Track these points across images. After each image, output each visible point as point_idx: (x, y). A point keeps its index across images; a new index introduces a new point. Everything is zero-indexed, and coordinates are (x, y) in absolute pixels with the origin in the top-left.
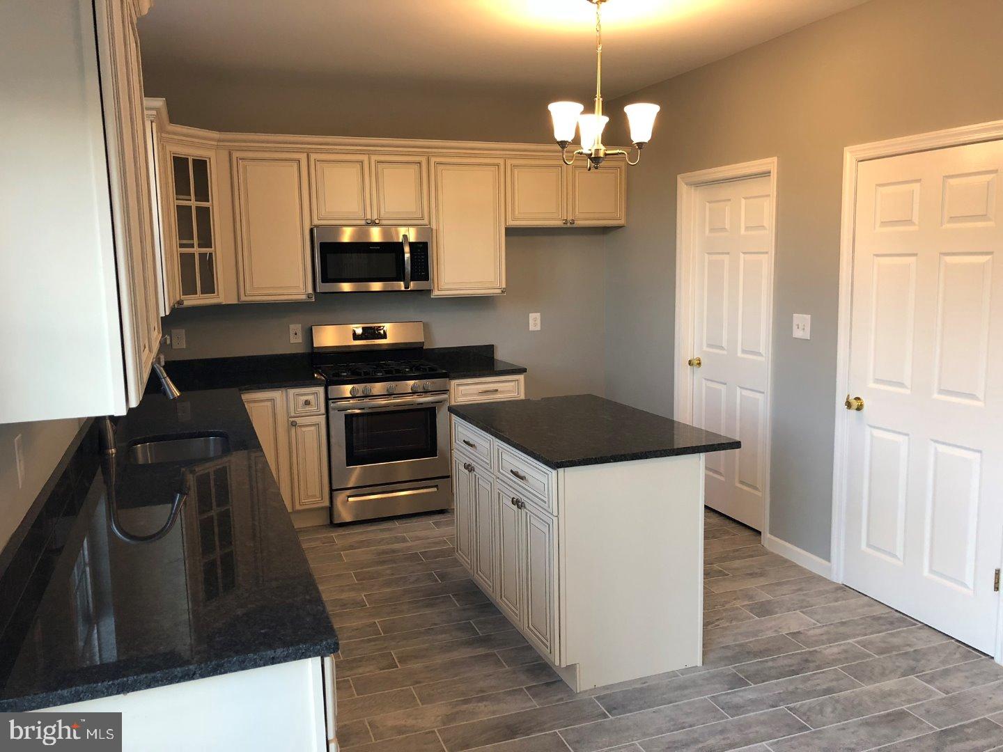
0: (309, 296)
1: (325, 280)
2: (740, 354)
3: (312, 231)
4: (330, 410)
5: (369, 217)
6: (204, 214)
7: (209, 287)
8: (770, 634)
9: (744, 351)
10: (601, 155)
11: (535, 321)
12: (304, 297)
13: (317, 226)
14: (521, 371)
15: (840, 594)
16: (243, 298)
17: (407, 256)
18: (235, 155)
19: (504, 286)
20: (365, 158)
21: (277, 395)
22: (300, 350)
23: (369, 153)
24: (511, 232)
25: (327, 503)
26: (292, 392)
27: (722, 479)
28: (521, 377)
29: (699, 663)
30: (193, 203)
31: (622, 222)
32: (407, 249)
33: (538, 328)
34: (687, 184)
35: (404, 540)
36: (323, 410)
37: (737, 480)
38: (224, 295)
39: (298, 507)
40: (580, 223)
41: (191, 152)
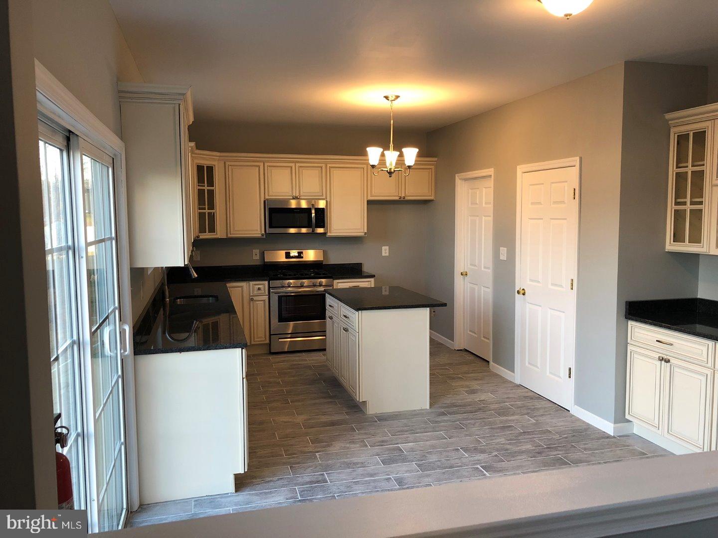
0: (262, 235)
1: (271, 227)
2: (483, 269)
3: (265, 202)
4: (271, 293)
5: (294, 195)
6: (211, 194)
7: (212, 229)
8: (470, 400)
9: (485, 267)
10: (392, 171)
11: (385, 251)
12: (260, 235)
13: (267, 200)
14: (372, 276)
15: (516, 388)
16: (229, 235)
17: (313, 215)
18: (227, 163)
19: (366, 231)
20: (293, 165)
21: (244, 284)
22: (258, 263)
23: (295, 162)
24: (370, 203)
25: (268, 341)
26: (252, 283)
27: (476, 336)
28: (372, 280)
29: (428, 407)
30: (206, 188)
31: (432, 198)
32: (313, 211)
33: (387, 254)
34: (460, 179)
35: (306, 360)
36: (267, 293)
37: (482, 336)
38: (220, 233)
39: (253, 343)
40: (407, 198)
41: (206, 163)
